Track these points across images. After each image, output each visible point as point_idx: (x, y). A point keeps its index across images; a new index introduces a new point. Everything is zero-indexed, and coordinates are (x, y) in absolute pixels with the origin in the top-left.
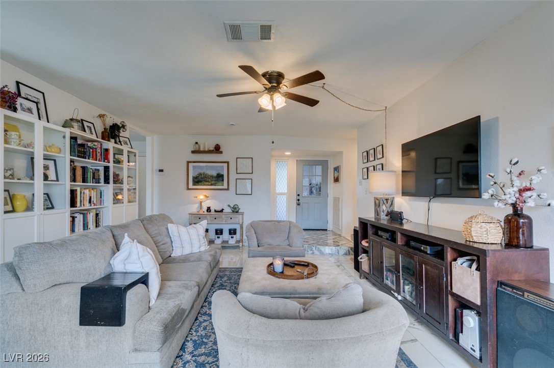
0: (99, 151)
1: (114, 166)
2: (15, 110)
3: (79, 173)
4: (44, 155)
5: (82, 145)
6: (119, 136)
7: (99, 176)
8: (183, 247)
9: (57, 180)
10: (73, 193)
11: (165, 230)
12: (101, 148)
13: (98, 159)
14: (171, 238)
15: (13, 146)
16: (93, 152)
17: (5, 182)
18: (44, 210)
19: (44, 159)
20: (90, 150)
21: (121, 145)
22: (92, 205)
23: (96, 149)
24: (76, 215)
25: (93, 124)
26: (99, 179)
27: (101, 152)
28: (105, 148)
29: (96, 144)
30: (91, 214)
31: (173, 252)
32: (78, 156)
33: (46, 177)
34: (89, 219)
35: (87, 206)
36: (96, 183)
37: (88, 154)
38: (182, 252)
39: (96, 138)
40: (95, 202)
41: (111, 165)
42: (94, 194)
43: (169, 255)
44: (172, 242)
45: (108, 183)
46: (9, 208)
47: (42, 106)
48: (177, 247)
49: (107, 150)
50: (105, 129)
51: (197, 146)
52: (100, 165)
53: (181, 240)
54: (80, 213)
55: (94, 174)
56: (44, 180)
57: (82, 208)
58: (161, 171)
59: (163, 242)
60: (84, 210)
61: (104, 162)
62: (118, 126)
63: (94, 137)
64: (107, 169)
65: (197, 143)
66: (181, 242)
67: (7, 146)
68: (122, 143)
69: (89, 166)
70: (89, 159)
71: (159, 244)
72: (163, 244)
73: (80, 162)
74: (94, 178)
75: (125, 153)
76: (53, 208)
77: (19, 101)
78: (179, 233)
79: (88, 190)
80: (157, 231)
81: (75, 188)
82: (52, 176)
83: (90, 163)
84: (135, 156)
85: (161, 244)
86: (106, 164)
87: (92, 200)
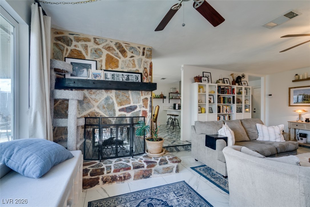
0: (230, 90)
1: (237, 96)
2: (201, 82)
3: (222, 99)
4: (209, 94)
5: (223, 89)
6: (241, 81)
7: (230, 100)
8: (264, 137)
9: (214, 103)
10: (219, 107)
11: (255, 126)
12: (231, 89)
13: (230, 93)
14: (258, 131)
15: (201, 93)
16: (227, 91)
17: (199, 104)
18: (209, 113)
19: (209, 96)
20: (226, 90)
21: (242, 85)
22: (227, 112)
23: (229, 89)
24: (221, 116)
25: (228, 79)
26: (230, 102)
27: (231, 90)
28: (233, 88)
29: (229, 87)
30: (227, 116)
31: (258, 138)
32: (221, 93)
33: (210, 102)
34: (226, 118)
35: (225, 113)
36: (229, 103)
37: (225, 92)
38: (263, 139)
39: (229, 85)
40: (228, 111)
41: (236, 95)
42: (228, 108)
43: (255, 138)
44: (258, 133)
45: (234, 103)
46: (200, 112)
47: (210, 78)
48: (261, 136)
49: (233, 89)
50: (233, 80)
51: (297, 76)
52: (231, 96)
53: (263, 133)
54: (222, 115)
55: (228, 100)
56: (209, 103)
57: (223, 113)
58: (271, 95)
59: (253, 132)
60: (223, 114)
61: (232, 94)
62: (240, 77)
63: (228, 85)
64: (234, 97)
65: (297, 75)
66: (263, 134)
67: (199, 93)
68: (243, 84)
69: (226, 97)
70: (226, 94)
71: (250, 132)
72: (252, 133)
73: (222, 95)
74: (228, 101)
75: (243, 89)
76: (212, 113)
77: (203, 78)
78: (262, 129)
79: (225, 106)
80: (249, 126)
81: (220, 106)
82: (212, 101)
83: (226, 95)
84: (250, 89)
85: (251, 132)
86: (233, 95)
87: (227, 110)
